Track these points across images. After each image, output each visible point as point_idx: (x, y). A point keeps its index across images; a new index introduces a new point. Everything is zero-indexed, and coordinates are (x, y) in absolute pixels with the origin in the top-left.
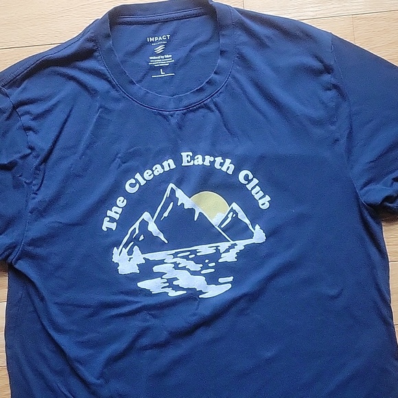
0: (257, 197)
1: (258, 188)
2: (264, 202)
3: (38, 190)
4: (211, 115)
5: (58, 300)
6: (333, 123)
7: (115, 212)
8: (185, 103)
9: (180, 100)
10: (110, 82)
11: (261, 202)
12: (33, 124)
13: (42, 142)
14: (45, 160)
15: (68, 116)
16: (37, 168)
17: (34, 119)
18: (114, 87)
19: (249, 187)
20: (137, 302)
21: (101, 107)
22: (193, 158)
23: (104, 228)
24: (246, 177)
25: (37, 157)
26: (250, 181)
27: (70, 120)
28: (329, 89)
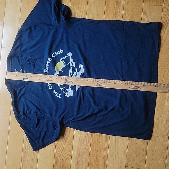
0: (60, 53)
1: (57, 52)
2: (61, 51)
3: (46, 113)
4: (37, 62)
5: (76, 115)
6: (44, 29)
7: (56, 94)
8: (32, 68)
9: (31, 69)
10: (23, 88)
11: (61, 52)
12: (29, 111)
13: (34, 109)
14: (39, 110)
15: (30, 101)
16: (40, 112)
17: (28, 110)
18: (25, 87)
19: (56, 55)
20: (80, 93)
21: (29, 92)
22: (46, 69)
23: (60, 97)
24: (54, 55)
25: (38, 112)
26: (55, 54)
27: (31, 101)
28: (35, 28)
